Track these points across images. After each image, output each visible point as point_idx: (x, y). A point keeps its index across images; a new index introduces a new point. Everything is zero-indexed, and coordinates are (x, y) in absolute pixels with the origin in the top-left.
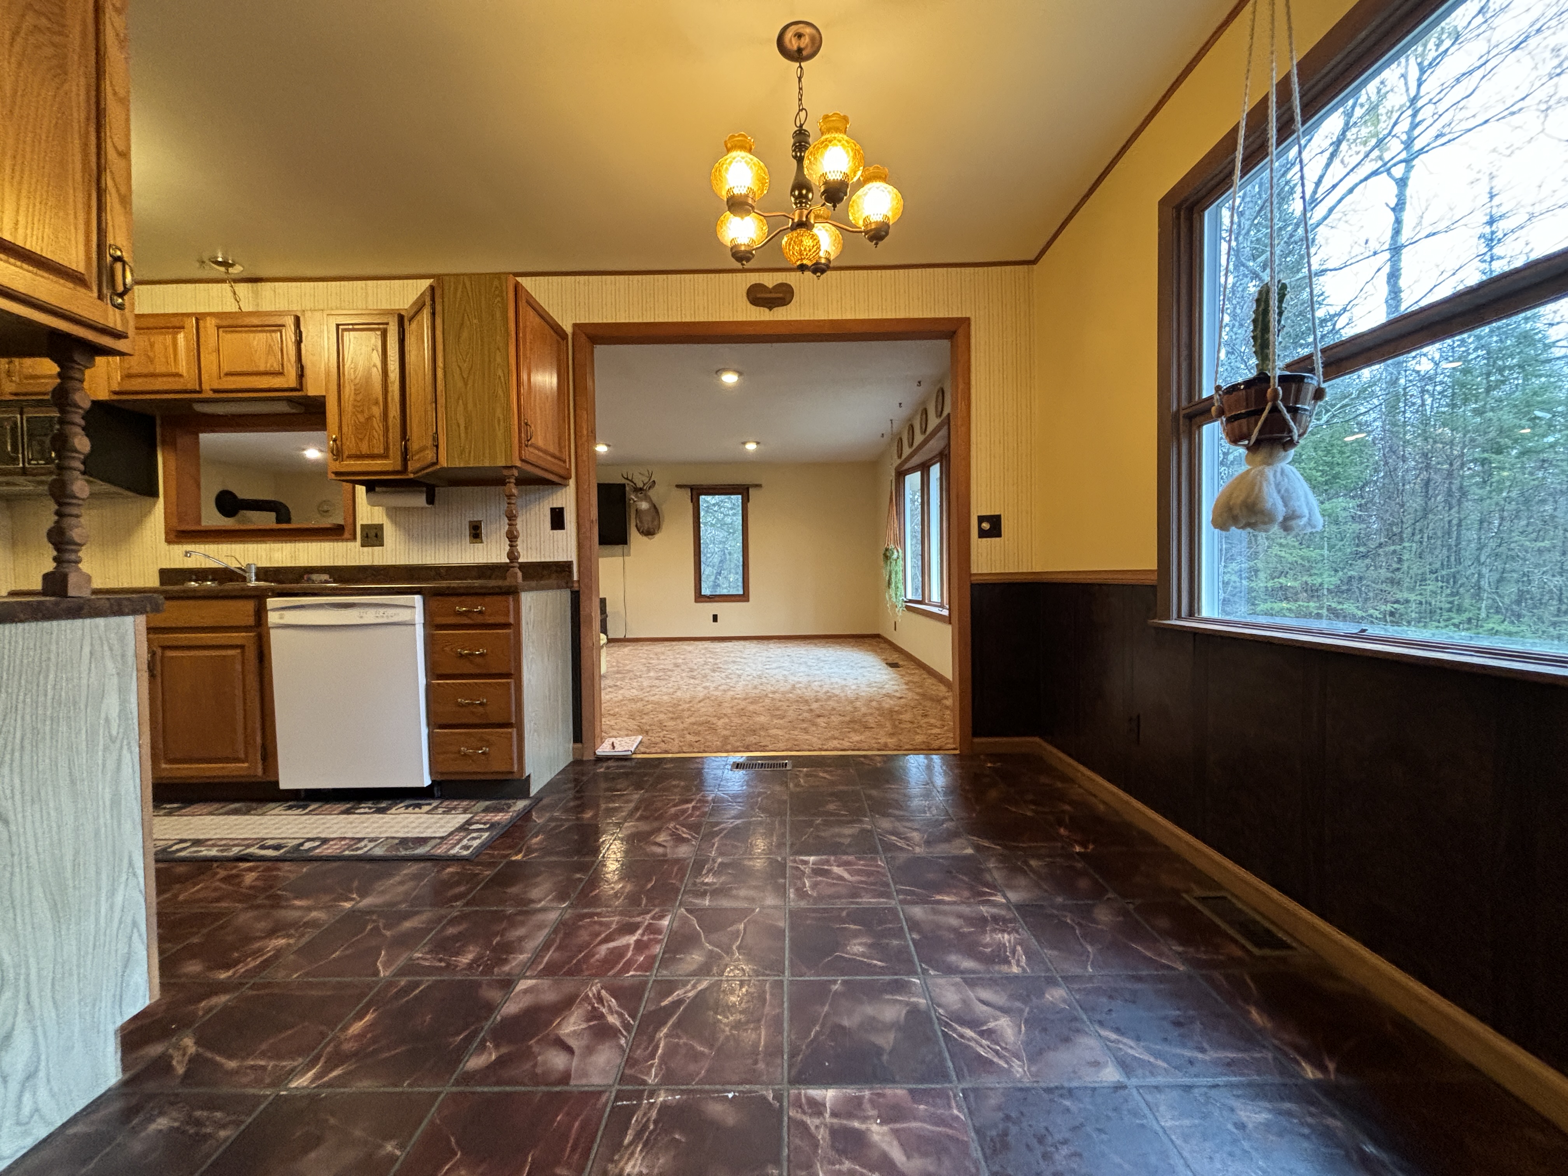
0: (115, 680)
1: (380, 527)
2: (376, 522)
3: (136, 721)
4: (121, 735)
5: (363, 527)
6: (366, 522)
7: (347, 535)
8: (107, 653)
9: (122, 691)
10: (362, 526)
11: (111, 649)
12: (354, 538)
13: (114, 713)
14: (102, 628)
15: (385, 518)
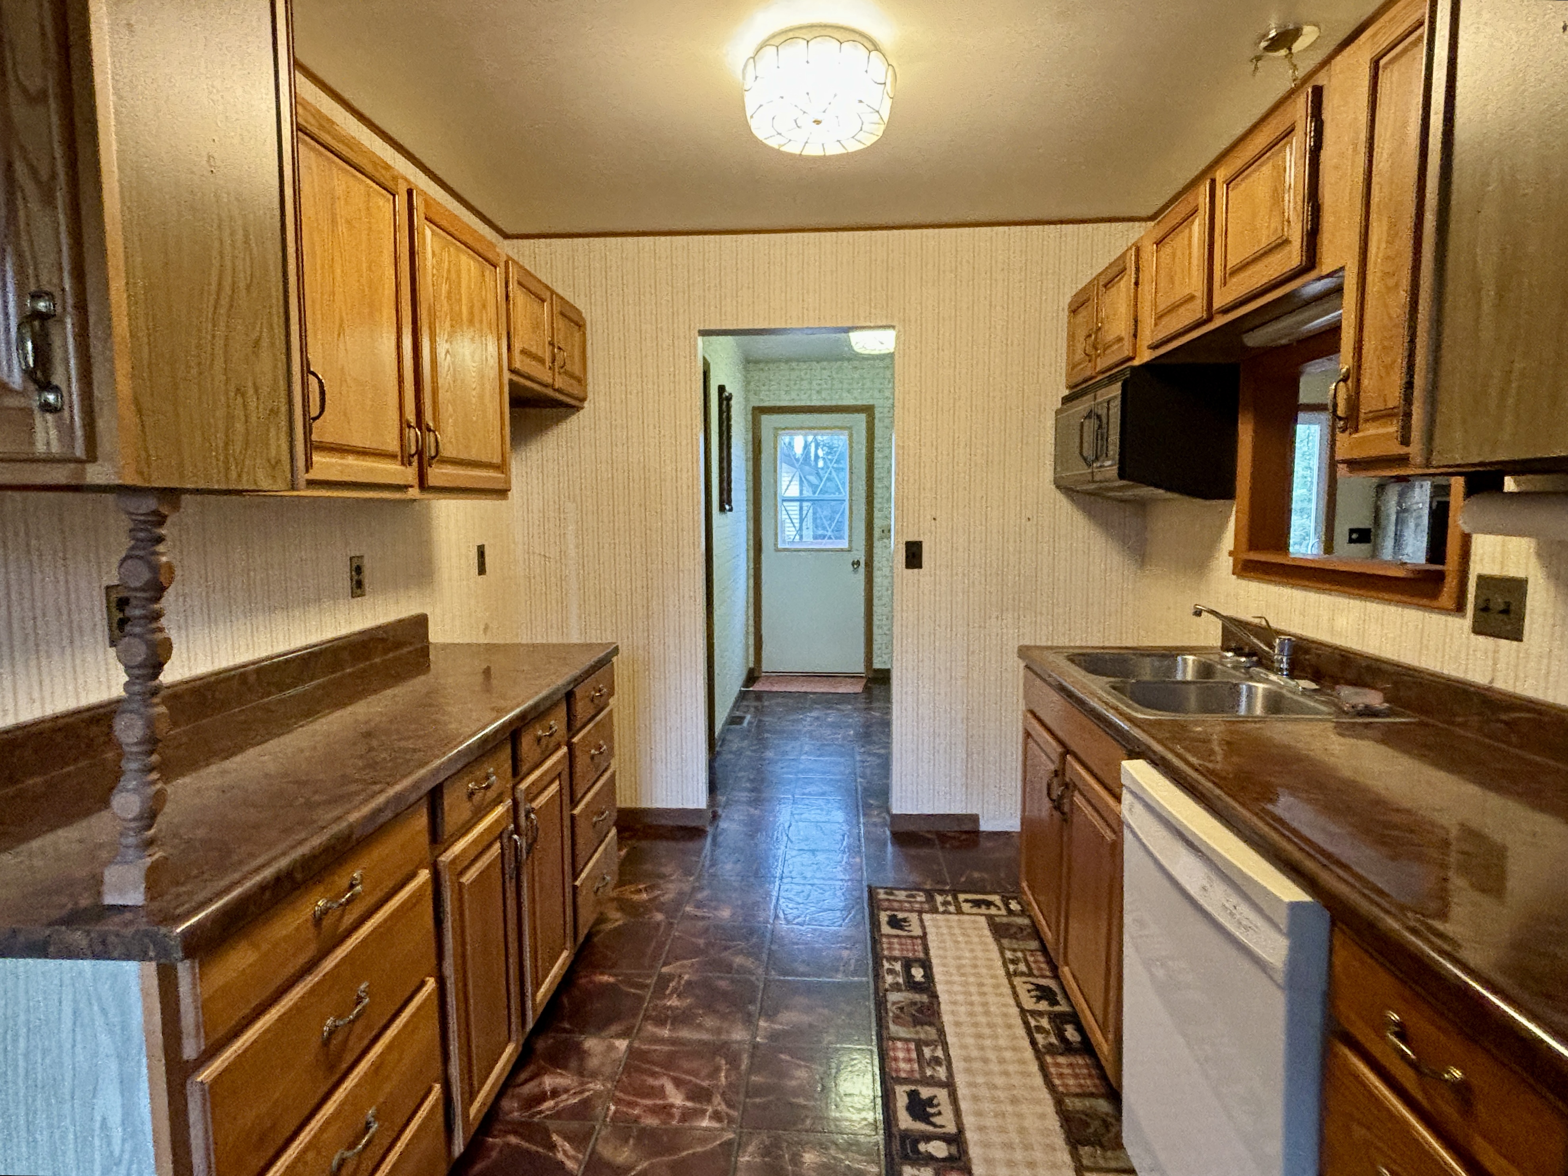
0: (114, 1066)
1: (1517, 587)
2: (1513, 571)
3: (150, 1137)
4: (126, 1156)
5: (1483, 580)
6: (1491, 569)
7: (1447, 597)
8: (99, 1021)
9: (126, 1085)
10: (1480, 577)
11: (104, 1011)
12: (1460, 608)
13: (115, 1120)
14: (88, 974)
15: (1533, 560)
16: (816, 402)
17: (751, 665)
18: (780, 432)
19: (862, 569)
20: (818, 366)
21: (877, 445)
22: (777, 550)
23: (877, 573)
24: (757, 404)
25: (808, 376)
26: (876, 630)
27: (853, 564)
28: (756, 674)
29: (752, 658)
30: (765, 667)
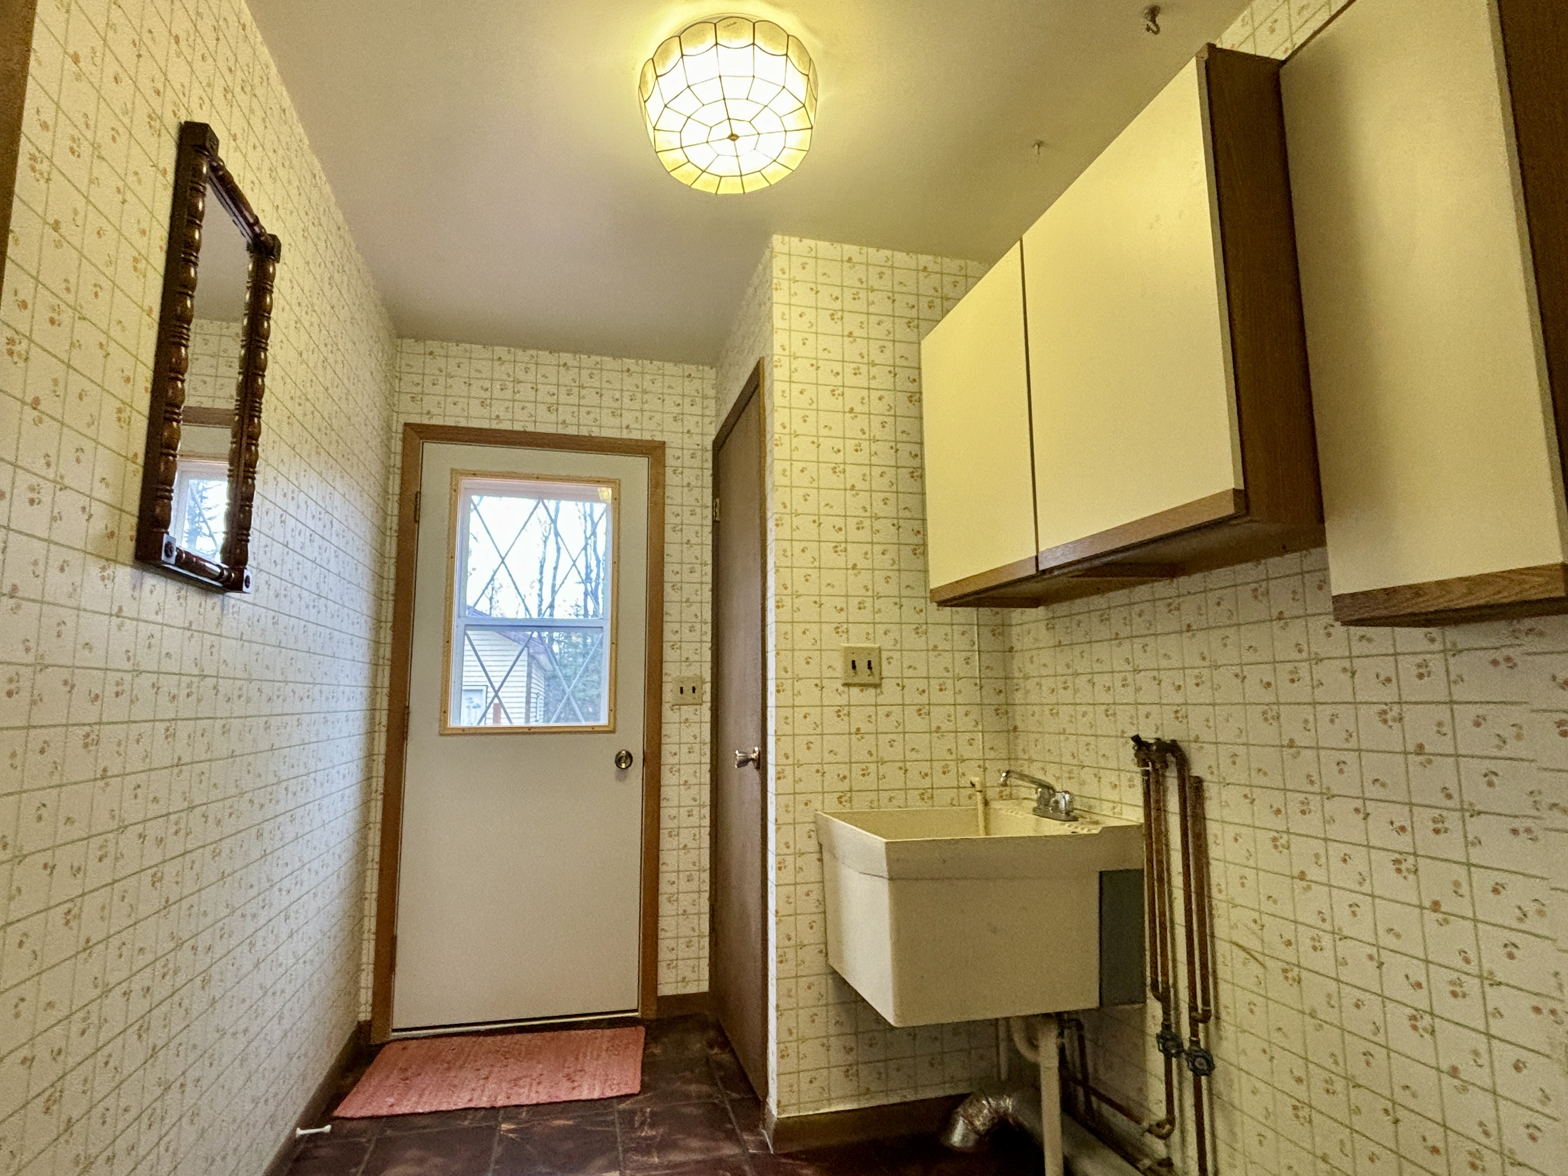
16: (547, 425)
17: (365, 1015)
18: (465, 482)
19: (637, 770)
20: (552, 359)
21: (670, 519)
22: (446, 732)
23: (668, 778)
24: (416, 420)
25: (531, 377)
26: (665, 908)
27: (618, 761)
28: (376, 1040)
29: (366, 996)
30: (401, 1017)
